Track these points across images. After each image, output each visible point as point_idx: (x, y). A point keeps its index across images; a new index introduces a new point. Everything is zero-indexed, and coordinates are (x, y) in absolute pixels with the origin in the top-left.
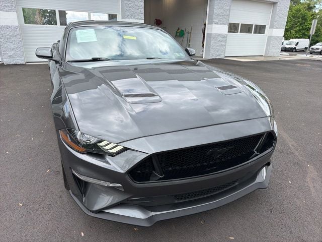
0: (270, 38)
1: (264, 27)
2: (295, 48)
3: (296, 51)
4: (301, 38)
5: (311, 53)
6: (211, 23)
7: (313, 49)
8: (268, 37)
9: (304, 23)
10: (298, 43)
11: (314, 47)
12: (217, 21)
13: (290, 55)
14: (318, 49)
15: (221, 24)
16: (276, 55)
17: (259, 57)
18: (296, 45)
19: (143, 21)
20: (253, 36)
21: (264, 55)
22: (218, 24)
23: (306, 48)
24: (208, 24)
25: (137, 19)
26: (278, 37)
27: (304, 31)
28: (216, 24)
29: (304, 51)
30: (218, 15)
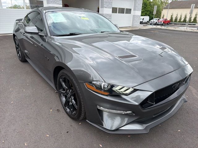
0: (134, 16)
1: (130, 10)
2: (142, 22)
3: (143, 23)
4: (145, 16)
5: (151, 24)
6: (102, 7)
7: (151, 22)
8: (133, 15)
9: (146, 7)
10: (143, 19)
11: (152, 21)
12: (106, 6)
13: (144, 26)
14: (154, 22)
15: (108, 8)
16: (138, 26)
17: (129, 28)
18: (143, 20)
19: (61, 6)
20: (125, 15)
21: (131, 26)
22: (106, 8)
23: (148, 22)
24: (101, 8)
25: (58, 4)
26: (138, 16)
27: (146, 12)
28: (105, 8)
29: (147, 23)
30: (106, 2)
